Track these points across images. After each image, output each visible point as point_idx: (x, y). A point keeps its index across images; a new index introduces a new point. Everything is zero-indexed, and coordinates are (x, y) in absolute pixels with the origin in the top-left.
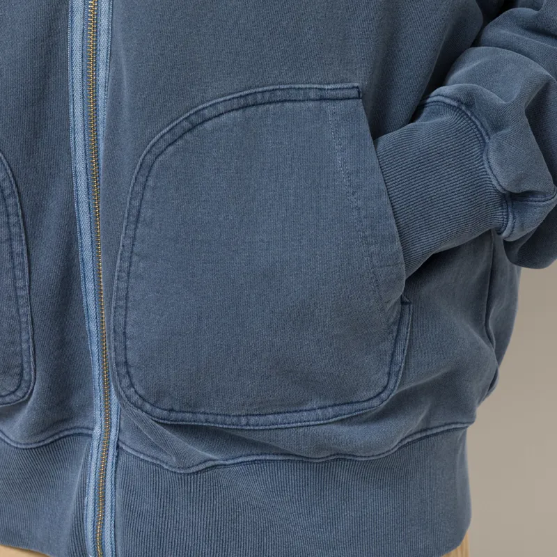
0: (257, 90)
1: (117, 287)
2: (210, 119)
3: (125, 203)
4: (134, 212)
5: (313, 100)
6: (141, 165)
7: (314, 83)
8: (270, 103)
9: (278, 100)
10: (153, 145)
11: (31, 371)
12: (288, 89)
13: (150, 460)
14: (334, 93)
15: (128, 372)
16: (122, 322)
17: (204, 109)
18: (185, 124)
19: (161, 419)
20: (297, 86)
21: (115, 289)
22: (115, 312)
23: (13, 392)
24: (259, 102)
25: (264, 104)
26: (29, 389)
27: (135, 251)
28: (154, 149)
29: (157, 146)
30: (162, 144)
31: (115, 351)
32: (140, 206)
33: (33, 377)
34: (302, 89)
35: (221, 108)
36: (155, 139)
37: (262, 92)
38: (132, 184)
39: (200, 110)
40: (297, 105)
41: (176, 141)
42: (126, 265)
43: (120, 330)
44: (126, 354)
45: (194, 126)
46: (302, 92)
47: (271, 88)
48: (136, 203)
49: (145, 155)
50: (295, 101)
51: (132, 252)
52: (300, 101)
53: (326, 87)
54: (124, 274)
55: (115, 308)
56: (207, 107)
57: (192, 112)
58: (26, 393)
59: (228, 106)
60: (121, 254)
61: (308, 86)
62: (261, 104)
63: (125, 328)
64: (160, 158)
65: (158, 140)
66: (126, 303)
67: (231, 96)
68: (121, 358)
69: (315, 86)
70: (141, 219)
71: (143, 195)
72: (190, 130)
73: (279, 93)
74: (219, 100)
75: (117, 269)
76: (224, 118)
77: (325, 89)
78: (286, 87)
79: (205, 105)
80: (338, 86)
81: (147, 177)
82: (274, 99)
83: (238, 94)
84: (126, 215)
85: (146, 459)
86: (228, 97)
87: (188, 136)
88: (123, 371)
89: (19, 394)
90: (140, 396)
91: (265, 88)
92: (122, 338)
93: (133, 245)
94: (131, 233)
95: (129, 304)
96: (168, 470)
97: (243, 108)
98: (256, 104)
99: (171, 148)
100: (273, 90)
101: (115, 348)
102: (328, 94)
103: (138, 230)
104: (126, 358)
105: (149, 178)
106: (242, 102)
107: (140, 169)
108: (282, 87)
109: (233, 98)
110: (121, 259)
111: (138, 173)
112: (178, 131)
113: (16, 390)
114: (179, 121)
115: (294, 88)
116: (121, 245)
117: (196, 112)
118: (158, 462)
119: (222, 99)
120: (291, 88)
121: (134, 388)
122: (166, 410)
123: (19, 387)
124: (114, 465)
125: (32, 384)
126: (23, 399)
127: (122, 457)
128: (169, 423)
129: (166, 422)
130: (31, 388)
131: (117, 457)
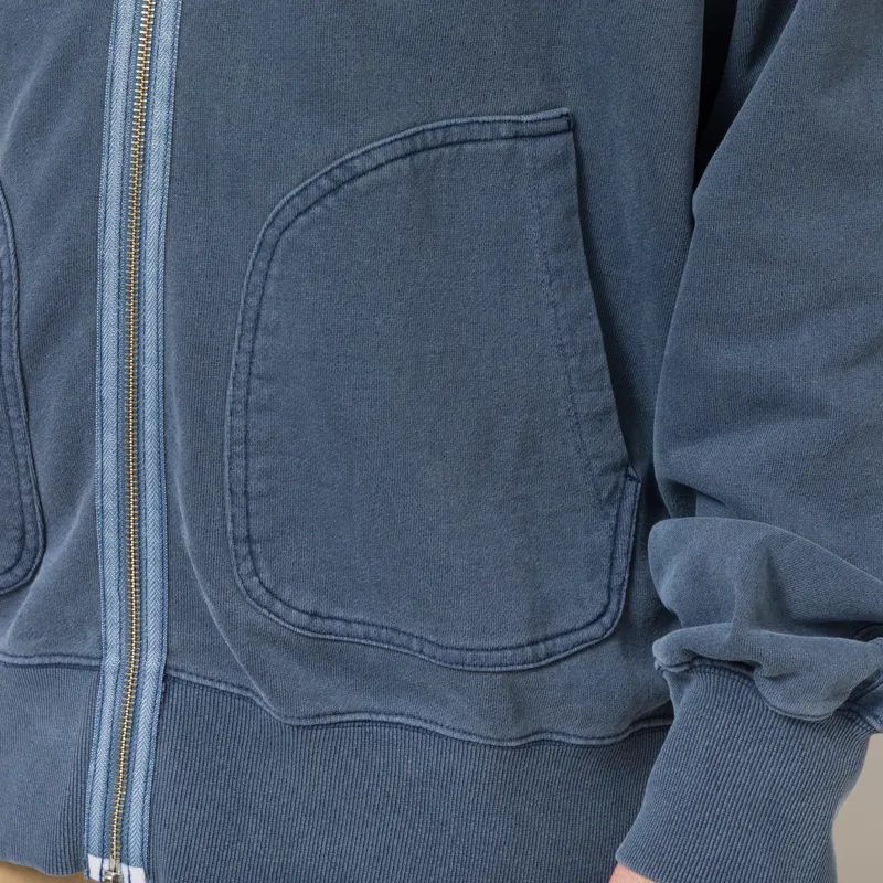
0: (425, 127)
1: (231, 427)
2: (364, 173)
3: (239, 303)
4: (251, 314)
5: (506, 139)
6: (261, 244)
7: (506, 114)
8: (445, 145)
9: (455, 140)
10: (277, 214)
11: (37, 534)
12: (468, 123)
14: (535, 126)
15: (251, 552)
16: (242, 477)
17: (353, 158)
18: (325, 183)
19: (298, 627)
20: (481, 119)
21: (227, 429)
22: (230, 463)
23: (9, 570)
24: (431, 144)
25: (437, 147)
26: (33, 562)
27: (254, 372)
28: (277, 220)
29: (282, 216)
30: (289, 213)
31: (232, 521)
32: (260, 305)
33: (41, 544)
34: (488, 122)
35: (380, 157)
36: (279, 206)
37: (433, 130)
38: (248, 274)
39: (347, 161)
40: (481, 146)
41: (310, 207)
42: (242, 392)
43: (239, 490)
44: (248, 524)
45: (339, 186)
46: (488, 127)
47: (444, 123)
48: (253, 301)
49: (266, 230)
50: (479, 140)
51: (250, 374)
52: (486, 140)
53: (525, 118)
54: (239, 407)
55: (230, 457)
56: (358, 156)
57: (334, 164)
58: (29, 570)
59: (390, 152)
60: (234, 378)
61: (497, 118)
62: (433, 148)
63: (246, 486)
64: (287, 234)
65: (283, 207)
66: (246, 448)
67: (393, 138)
68: (242, 532)
69: (507, 118)
70: (261, 325)
71: (263, 288)
72: (333, 191)
73: (455, 130)
74: (376, 144)
75: (229, 399)
76: (386, 171)
77: (522, 122)
78: (464, 120)
79: (355, 153)
80: (541, 115)
81: (269, 262)
82: (449, 140)
83: (402, 134)
84: (240, 320)
86: (388, 140)
87: (330, 201)
88: (244, 550)
89: (19, 571)
90: (267, 590)
91: (436, 124)
92: (242, 500)
93: (251, 363)
94: (247, 346)
95: (251, 450)
97: (410, 154)
98: (426, 149)
99: (302, 219)
100: (447, 126)
101: (233, 516)
102: (525, 130)
103: (257, 342)
104: (248, 530)
105: (273, 265)
106: (408, 145)
107: (259, 249)
108: (459, 121)
109: (396, 140)
110: (234, 385)
111: (256, 256)
112: (313, 193)
113: (14, 566)
114: (314, 177)
115: (477, 122)
116: (233, 363)
117: (341, 164)
119: (380, 143)
120: (472, 122)
121: (257, 575)
122: (307, 613)
123: (18, 560)
124: (157, 707)
125: (39, 555)
126: (24, 581)
127: (177, 693)
128: (310, 634)
129: (306, 633)
130: (37, 560)
131: (164, 693)
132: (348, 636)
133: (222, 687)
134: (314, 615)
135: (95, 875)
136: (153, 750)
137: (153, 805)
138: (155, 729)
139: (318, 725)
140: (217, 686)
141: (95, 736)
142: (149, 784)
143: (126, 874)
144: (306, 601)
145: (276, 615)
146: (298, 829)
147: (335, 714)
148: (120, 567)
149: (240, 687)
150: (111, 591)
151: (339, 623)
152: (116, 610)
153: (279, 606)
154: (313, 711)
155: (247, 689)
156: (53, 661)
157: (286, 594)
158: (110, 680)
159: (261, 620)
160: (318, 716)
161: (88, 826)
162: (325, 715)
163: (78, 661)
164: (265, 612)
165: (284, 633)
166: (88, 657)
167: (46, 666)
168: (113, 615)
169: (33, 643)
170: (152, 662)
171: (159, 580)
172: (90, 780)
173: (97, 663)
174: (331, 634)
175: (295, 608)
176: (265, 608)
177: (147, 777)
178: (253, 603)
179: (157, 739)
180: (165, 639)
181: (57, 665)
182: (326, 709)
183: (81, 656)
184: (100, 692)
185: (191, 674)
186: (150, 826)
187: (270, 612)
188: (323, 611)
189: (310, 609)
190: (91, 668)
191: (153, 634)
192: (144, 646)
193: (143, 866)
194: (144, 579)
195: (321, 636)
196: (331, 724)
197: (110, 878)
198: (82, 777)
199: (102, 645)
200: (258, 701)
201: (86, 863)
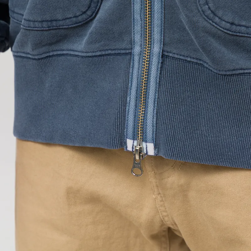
13: (195, 61)
19: (225, 29)
23: (84, 13)
26: (96, 8)
58: (94, 12)
85: (193, 60)
89: (89, 13)
90: (212, 11)
96: (207, 68)
113: (87, 10)
118: (201, 62)
121: (208, 5)
122: (229, 23)
123: (89, 7)
124: (159, 69)
125: (99, 5)
126: (91, 18)
127: (168, 62)
128: (231, 33)
129: (228, 32)
130: (98, 7)
131: (162, 63)
132: (247, 34)
133: (189, 59)
134: (232, 24)
135: (130, 148)
136: (157, 89)
137: (158, 114)
138: (158, 79)
139: (234, 74)
140: (186, 59)
141: (130, 85)
142: (156, 105)
143: (145, 147)
144: (229, 17)
145: (216, 23)
146: (222, 124)
147: (241, 69)
148: (141, 5)
149: (197, 59)
150: (137, 16)
151: (243, 28)
152: (139, 25)
153: (217, 19)
154: (232, 68)
155: (200, 60)
156: (107, 53)
157: (220, 13)
158: (136, 58)
159: (209, 25)
160: (234, 70)
161: (127, 126)
162: (237, 69)
163: (119, 52)
164: (211, 22)
165: (219, 32)
166: (125, 49)
167: (103, 55)
168: (138, 28)
169: (97, 45)
170: (156, 49)
171: (160, 10)
172: (128, 105)
173: (130, 51)
174: (239, 33)
175: (224, 21)
176: (211, 20)
177: (155, 102)
178: (206, 17)
179: (159, 84)
180: (162, 38)
181: (108, 55)
182: (237, 67)
183: (121, 49)
184: (132, 64)
185: (174, 53)
186: (157, 124)
187: (213, 22)
188: (236, 22)
189: (231, 21)
190: (126, 54)
191: (157, 36)
192: (153, 42)
193: (153, 142)
194: (153, 10)
195: (235, 34)
196: (239, 74)
197: (138, 148)
198: (124, 104)
199: (132, 43)
200: (205, 65)
201: (126, 143)
